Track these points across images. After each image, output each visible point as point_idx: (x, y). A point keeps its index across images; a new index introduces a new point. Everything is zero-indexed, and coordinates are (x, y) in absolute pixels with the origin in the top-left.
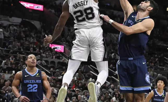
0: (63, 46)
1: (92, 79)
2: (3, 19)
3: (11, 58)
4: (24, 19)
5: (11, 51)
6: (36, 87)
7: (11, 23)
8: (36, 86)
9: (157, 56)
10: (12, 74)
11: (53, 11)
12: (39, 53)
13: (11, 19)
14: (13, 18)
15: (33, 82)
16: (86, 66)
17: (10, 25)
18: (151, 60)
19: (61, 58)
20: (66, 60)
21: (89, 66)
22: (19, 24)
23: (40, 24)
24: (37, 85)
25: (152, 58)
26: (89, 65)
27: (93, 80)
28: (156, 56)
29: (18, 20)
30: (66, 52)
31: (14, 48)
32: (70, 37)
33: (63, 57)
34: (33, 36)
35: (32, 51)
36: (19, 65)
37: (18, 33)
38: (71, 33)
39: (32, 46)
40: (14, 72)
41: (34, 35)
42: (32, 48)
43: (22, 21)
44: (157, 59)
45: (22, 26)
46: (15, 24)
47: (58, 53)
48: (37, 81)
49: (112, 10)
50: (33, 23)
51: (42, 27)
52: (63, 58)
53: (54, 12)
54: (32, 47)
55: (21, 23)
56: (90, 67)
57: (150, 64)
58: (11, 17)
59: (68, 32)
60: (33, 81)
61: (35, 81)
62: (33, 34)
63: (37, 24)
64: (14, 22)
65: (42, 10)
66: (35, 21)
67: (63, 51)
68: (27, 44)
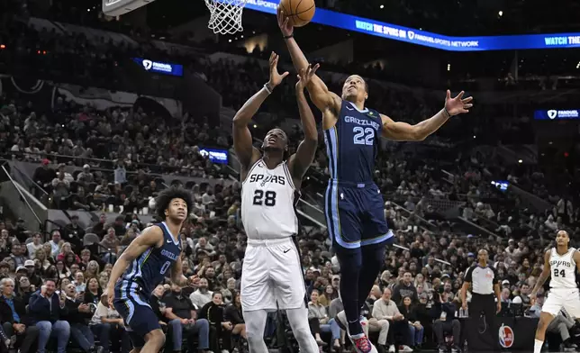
2: (98, 95)
4: (141, 96)
6: (372, 136)
7: (114, 105)
8: (370, 133)
11: (203, 76)
13: (113, 96)
14: (119, 93)
17: (112, 109)
22: (132, 106)
23: (178, 105)
29: (129, 98)
43: (138, 99)
45: (140, 109)
46: (123, 106)
49: (330, 73)
50: (161, 103)
53: (206, 80)
55: (137, 105)
58: (114, 91)
63: (171, 106)
64: (122, 101)
66: (166, 100)
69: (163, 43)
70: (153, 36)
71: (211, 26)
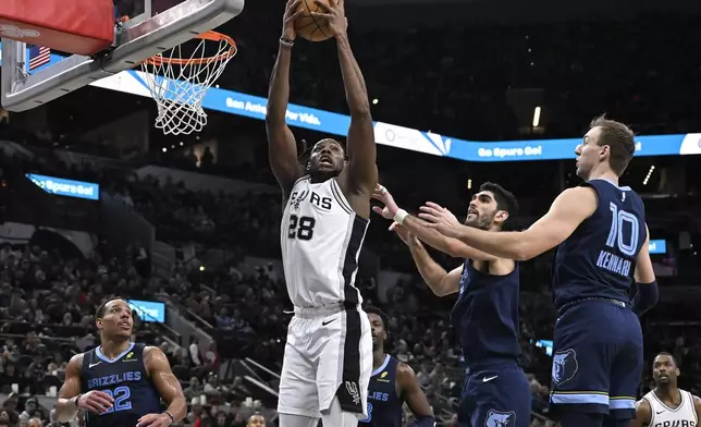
0: (163, 305)
1: (253, 400)
3: (5, 347)
4: (41, 228)
5: (6, 324)
6: (127, 395)
7: (2, 242)
8: (123, 393)
9: (445, 323)
10: (11, 395)
11: (128, 200)
12: (91, 326)
14: (8, 225)
15: (112, 382)
16: (234, 361)
18: (426, 338)
19: (157, 339)
20: (173, 347)
21: (242, 362)
22: (26, 242)
23: (92, 239)
24: (126, 389)
25: (428, 331)
26: (244, 359)
27: (256, 402)
28: (441, 323)
29: (22, 231)
30: (173, 321)
31: (15, 316)
32: (182, 276)
33: (164, 337)
34: (72, 277)
35: (68, 322)
36: (32, 365)
37: (24, 270)
38: (184, 264)
39: (70, 307)
40: (15, 387)
41: (74, 273)
42: (68, 314)
43: (35, 235)
44: (444, 334)
46: (12, 242)
47: (147, 325)
48: (128, 376)
50: (69, 238)
51: (99, 249)
52: (164, 340)
53: (132, 204)
54: (68, 311)
55: (34, 240)
56: (244, 364)
57: (425, 348)
59: (177, 263)
60: (113, 378)
61: (121, 377)
62: (71, 270)
63: (82, 240)
64: (12, 235)
65: (96, 198)
66: (75, 233)
67: (161, 320)
68: (53, 303)
69: (70, 153)
70: (56, 144)
71: (160, 124)
